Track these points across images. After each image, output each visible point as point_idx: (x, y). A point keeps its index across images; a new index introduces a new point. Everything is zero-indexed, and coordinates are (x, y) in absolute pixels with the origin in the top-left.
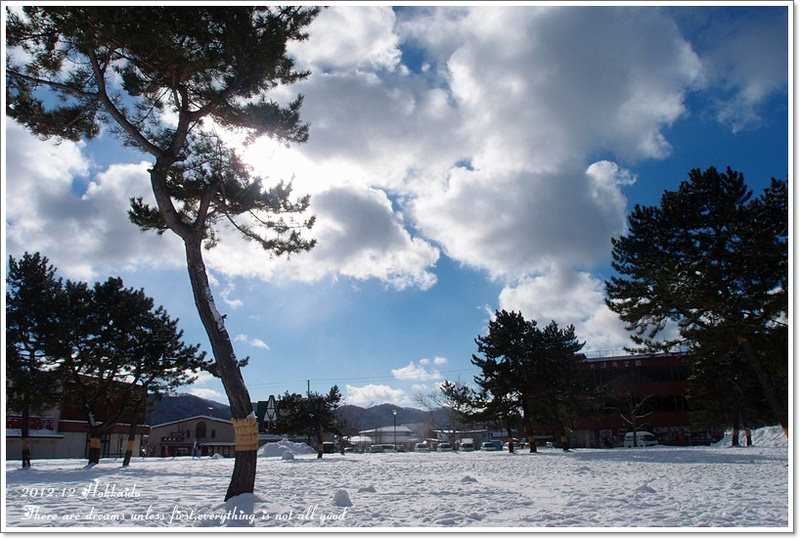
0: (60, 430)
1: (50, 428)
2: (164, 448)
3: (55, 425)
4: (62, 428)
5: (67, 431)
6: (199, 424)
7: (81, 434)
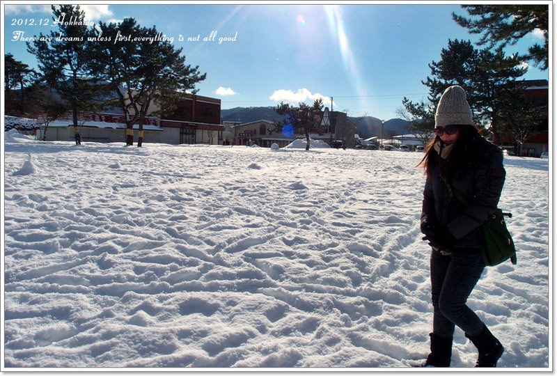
0: (161, 126)
1: (155, 124)
2: (240, 140)
3: (158, 123)
4: (162, 125)
5: (166, 126)
6: (262, 125)
7: (175, 129)
